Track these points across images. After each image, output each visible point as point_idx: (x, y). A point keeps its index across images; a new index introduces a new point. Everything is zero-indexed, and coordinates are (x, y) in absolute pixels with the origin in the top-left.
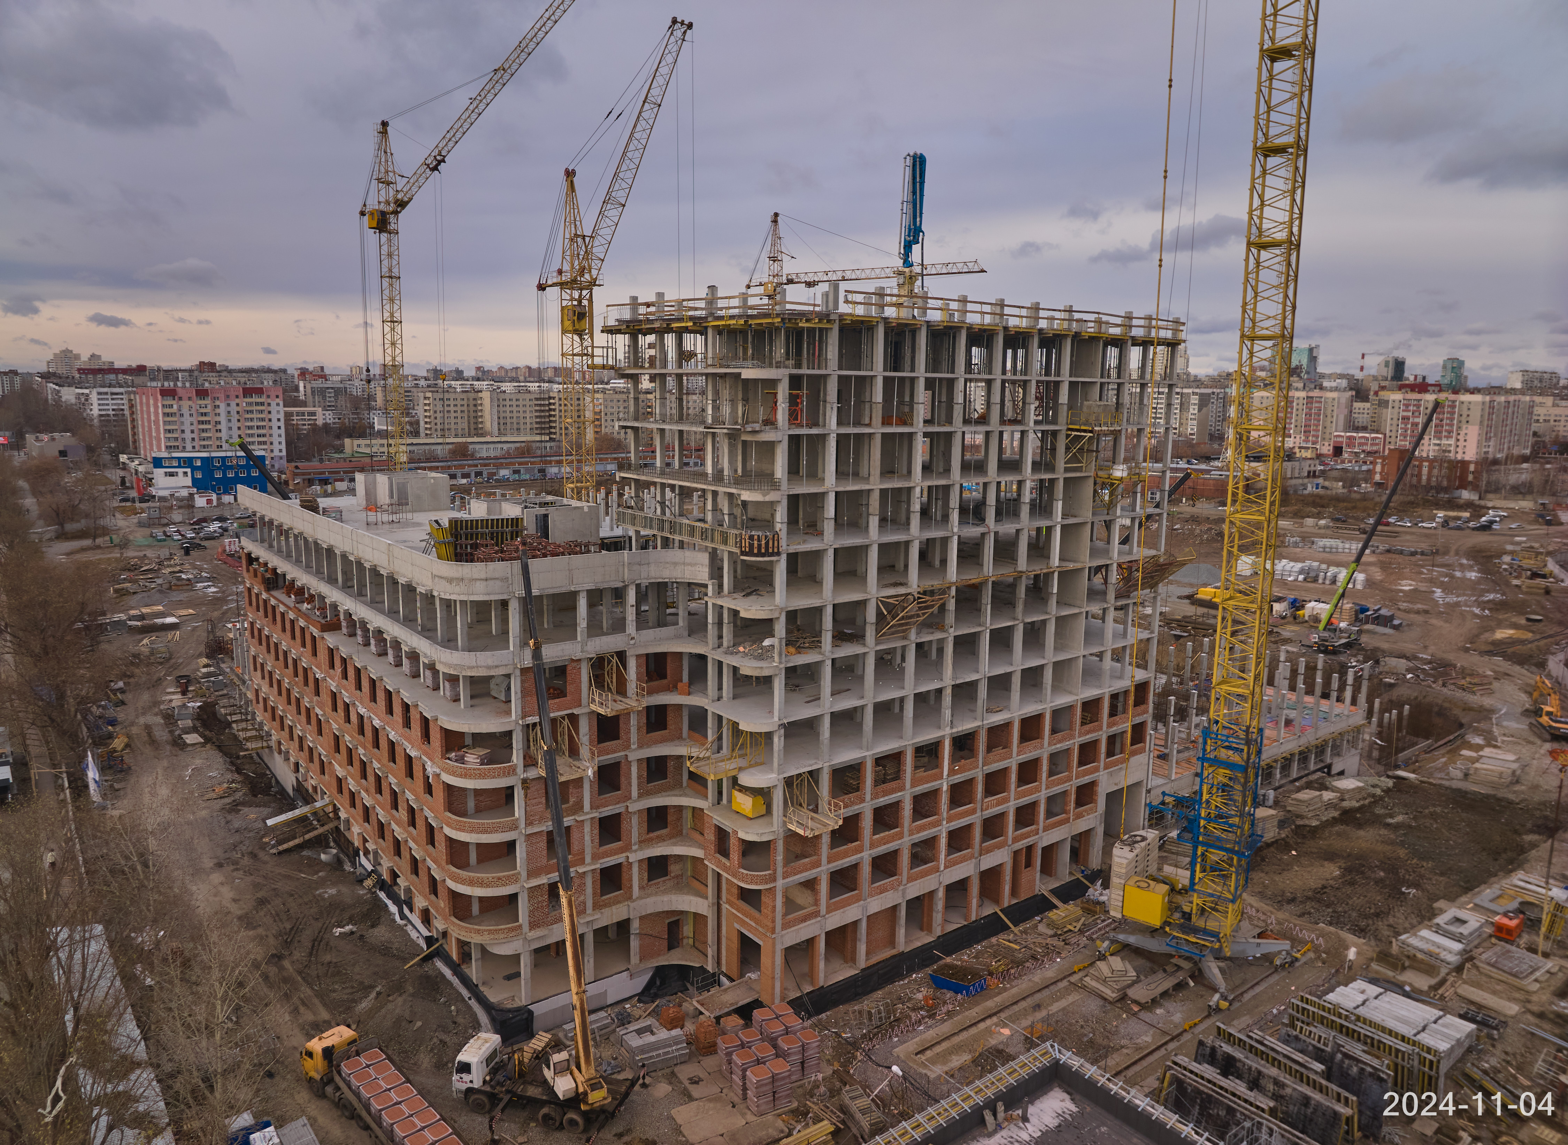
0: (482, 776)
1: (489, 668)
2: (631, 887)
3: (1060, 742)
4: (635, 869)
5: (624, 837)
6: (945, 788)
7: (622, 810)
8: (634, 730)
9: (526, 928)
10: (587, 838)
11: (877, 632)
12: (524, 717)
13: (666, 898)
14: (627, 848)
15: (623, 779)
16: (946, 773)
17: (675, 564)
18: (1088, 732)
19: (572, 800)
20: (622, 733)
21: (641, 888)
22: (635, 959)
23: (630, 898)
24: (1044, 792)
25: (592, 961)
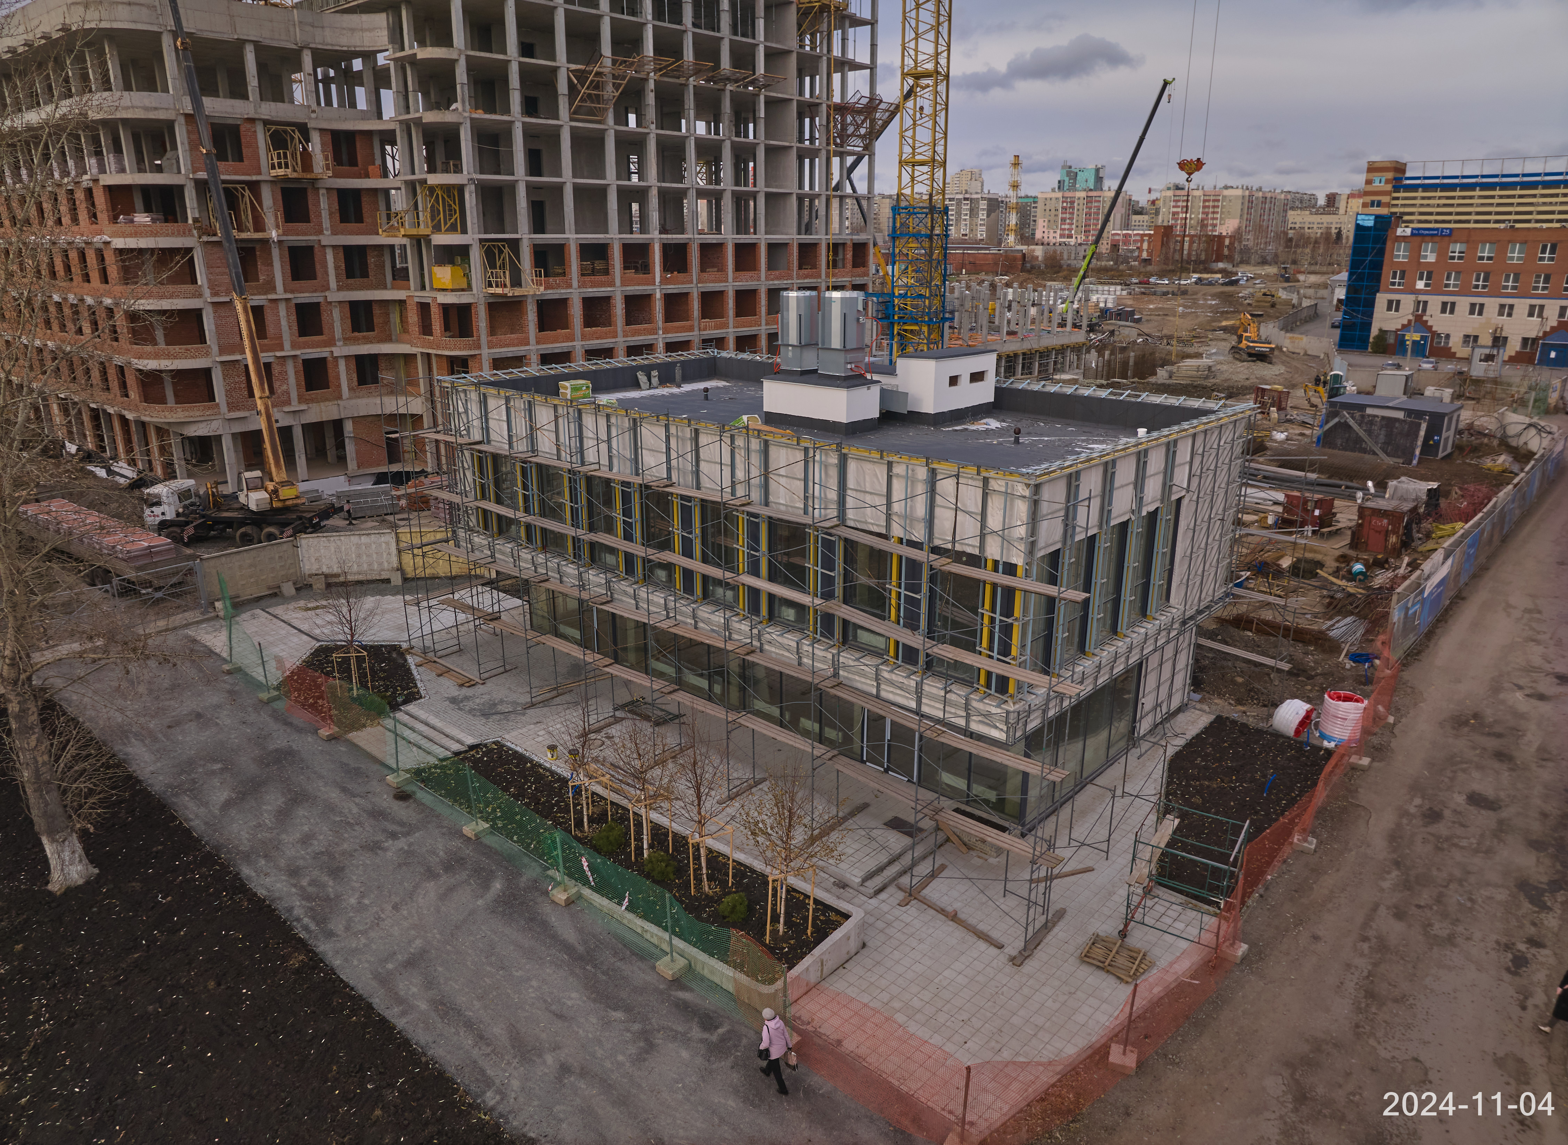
0: (155, 234)
1: (146, 109)
2: (339, 386)
3: (777, 278)
4: (342, 364)
5: (326, 330)
6: (658, 295)
7: (321, 300)
8: (325, 214)
9: (224, 408)
10: (284, 323)
11: (571, 105)
12: (194, 172)
13: (379, 400)
14: (331, 342)
15: (318, 266)
16: (658, 279)
17: (353, 30)
18: (806, 277)
19: (262, 278)
20: (312, 216)
21: (351, 389)
22: (352, 464)
23: (340, 397)
24: (763, 327)
25: (303, 457)
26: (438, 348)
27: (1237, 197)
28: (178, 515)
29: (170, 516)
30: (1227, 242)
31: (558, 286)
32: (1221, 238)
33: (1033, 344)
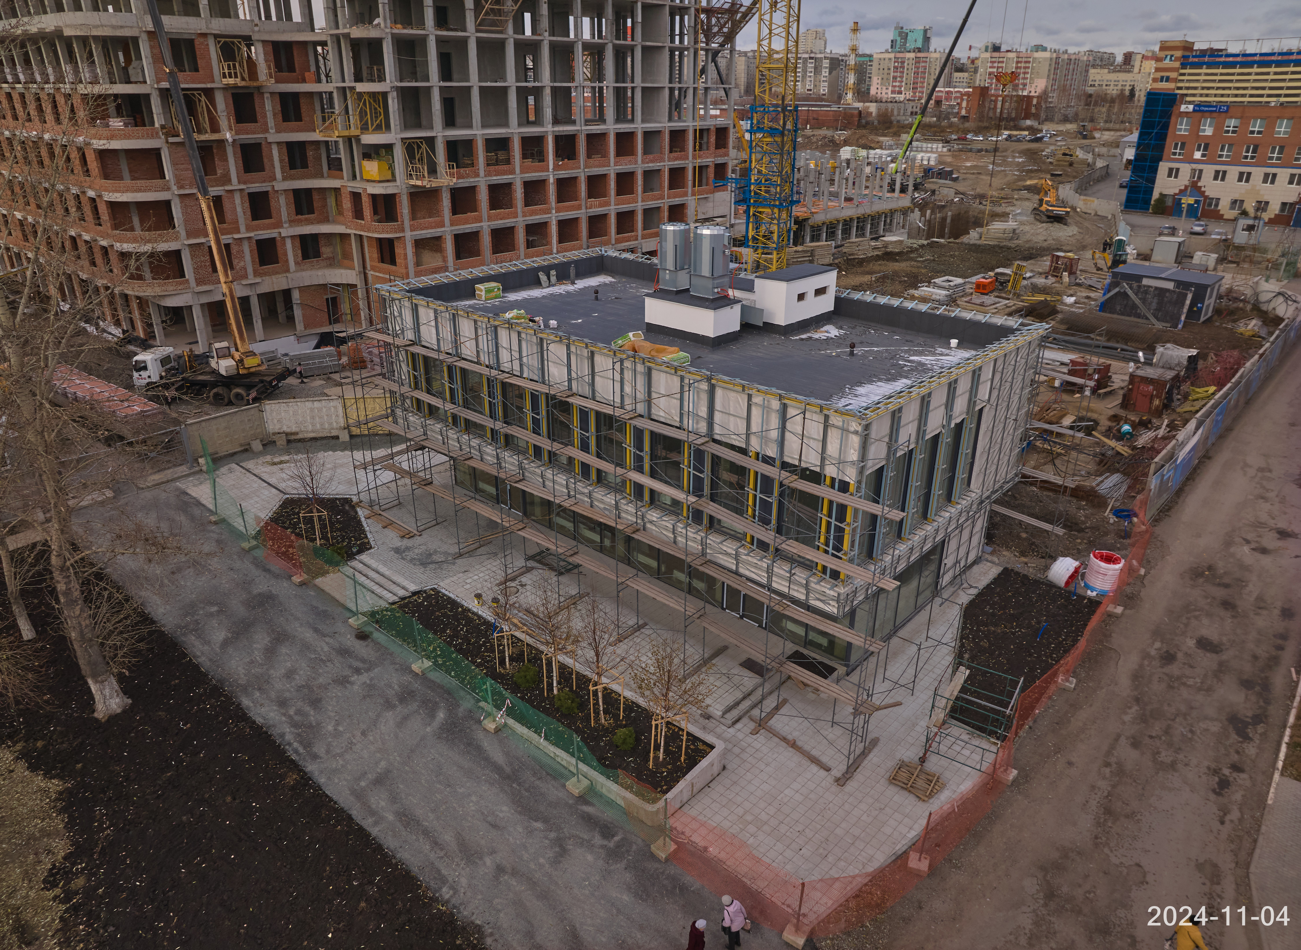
0: (127, 137)
1: (114, 27)
2: (287, 261)
3: (652, 161)
4: (289, 244)
5: (274, 214)
6: (551, 180)
7: (269, 189)
8: (270, 115)
9: (193, 283)
10: (239, 209)
12: (158, 83)
13: (320, 273)
14: (279, 225)
15: (265, 160)
16: (551, 167)
18: (676, 159)
19: (219, 172)
20: (259, 117)
21: (297, 263)
22: (300, 326)
23: (288, 271)
24: (640, 204)
25: (260, 322)
26: (369, 231)
27: (1045, 59)
28: (161, 377)
29: (155, 378)
30: (1035, 101)
31: (468, 176)
32: (1029, 98)
33: (866, 209)
